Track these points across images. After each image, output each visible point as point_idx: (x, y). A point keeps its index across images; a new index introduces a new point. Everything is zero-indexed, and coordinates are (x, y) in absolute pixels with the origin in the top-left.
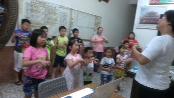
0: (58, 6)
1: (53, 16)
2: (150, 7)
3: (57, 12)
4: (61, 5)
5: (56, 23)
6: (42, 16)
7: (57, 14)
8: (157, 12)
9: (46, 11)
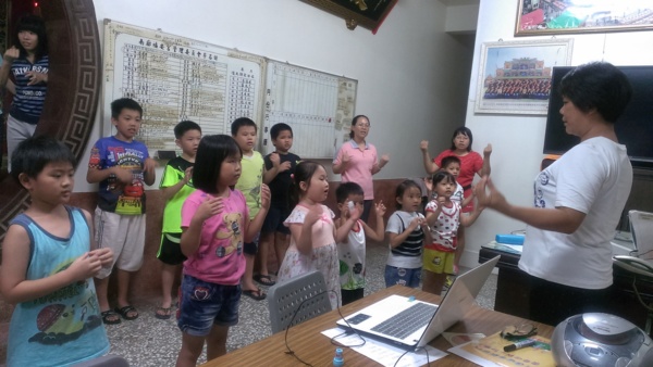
0: (226, 52)
1: (208, 86)
2: (519, 43)
3: (220, 71)
4: (232, 47)
5: (220, 110)
6: (175, 86)
7: (221, 77)
8: (539, 59)
9: (186, 70)
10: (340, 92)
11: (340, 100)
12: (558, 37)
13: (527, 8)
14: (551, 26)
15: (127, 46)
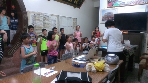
0: (50, 15)
1: (47, 22)
2: (108, 9)
3: (49, 19)
4: (51, 14)
5: (50, 26)
6: (41, 22)
7: (50, 20)
8: (112, 12)
9: (43, 19)
10: (73, 21)
11: (73, 23)
12: (115, 8)
13: (109, 2)
14: (114, 6)
15: (32, 16)
